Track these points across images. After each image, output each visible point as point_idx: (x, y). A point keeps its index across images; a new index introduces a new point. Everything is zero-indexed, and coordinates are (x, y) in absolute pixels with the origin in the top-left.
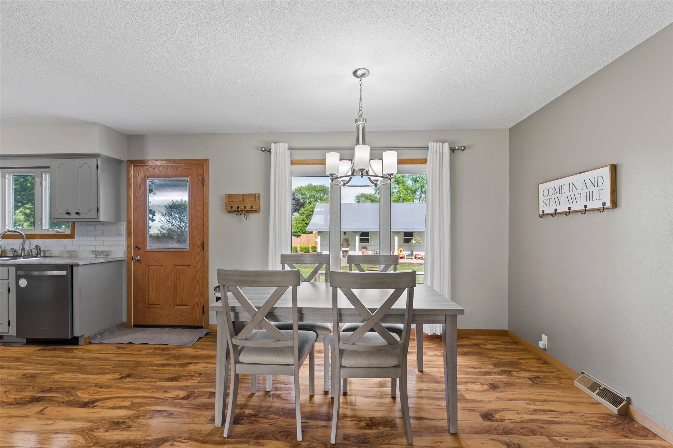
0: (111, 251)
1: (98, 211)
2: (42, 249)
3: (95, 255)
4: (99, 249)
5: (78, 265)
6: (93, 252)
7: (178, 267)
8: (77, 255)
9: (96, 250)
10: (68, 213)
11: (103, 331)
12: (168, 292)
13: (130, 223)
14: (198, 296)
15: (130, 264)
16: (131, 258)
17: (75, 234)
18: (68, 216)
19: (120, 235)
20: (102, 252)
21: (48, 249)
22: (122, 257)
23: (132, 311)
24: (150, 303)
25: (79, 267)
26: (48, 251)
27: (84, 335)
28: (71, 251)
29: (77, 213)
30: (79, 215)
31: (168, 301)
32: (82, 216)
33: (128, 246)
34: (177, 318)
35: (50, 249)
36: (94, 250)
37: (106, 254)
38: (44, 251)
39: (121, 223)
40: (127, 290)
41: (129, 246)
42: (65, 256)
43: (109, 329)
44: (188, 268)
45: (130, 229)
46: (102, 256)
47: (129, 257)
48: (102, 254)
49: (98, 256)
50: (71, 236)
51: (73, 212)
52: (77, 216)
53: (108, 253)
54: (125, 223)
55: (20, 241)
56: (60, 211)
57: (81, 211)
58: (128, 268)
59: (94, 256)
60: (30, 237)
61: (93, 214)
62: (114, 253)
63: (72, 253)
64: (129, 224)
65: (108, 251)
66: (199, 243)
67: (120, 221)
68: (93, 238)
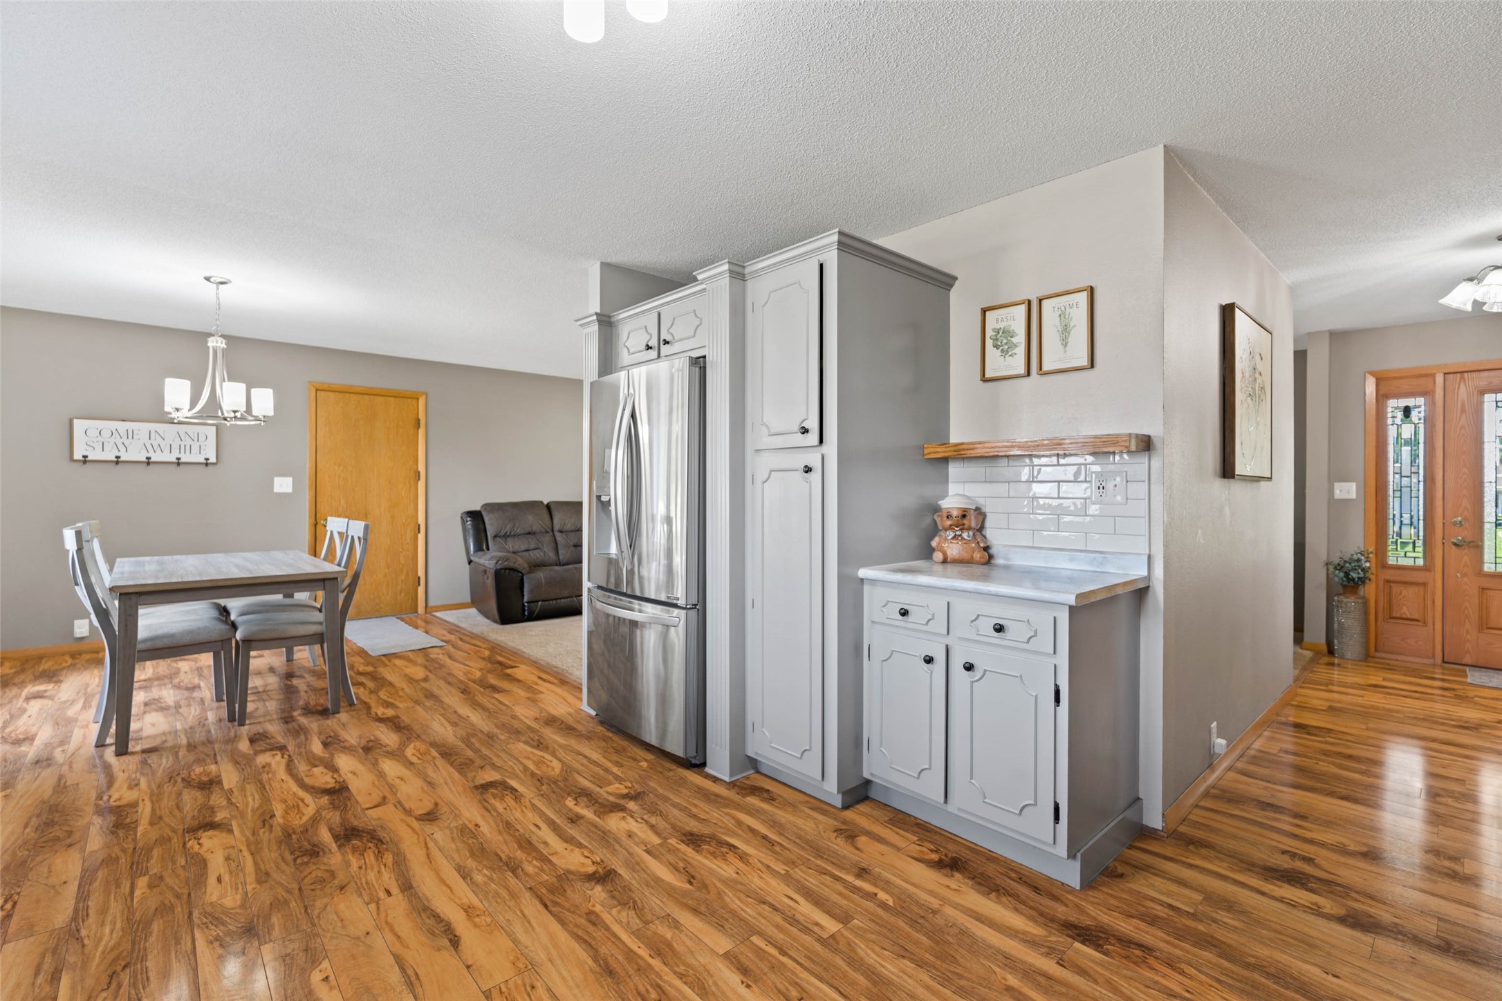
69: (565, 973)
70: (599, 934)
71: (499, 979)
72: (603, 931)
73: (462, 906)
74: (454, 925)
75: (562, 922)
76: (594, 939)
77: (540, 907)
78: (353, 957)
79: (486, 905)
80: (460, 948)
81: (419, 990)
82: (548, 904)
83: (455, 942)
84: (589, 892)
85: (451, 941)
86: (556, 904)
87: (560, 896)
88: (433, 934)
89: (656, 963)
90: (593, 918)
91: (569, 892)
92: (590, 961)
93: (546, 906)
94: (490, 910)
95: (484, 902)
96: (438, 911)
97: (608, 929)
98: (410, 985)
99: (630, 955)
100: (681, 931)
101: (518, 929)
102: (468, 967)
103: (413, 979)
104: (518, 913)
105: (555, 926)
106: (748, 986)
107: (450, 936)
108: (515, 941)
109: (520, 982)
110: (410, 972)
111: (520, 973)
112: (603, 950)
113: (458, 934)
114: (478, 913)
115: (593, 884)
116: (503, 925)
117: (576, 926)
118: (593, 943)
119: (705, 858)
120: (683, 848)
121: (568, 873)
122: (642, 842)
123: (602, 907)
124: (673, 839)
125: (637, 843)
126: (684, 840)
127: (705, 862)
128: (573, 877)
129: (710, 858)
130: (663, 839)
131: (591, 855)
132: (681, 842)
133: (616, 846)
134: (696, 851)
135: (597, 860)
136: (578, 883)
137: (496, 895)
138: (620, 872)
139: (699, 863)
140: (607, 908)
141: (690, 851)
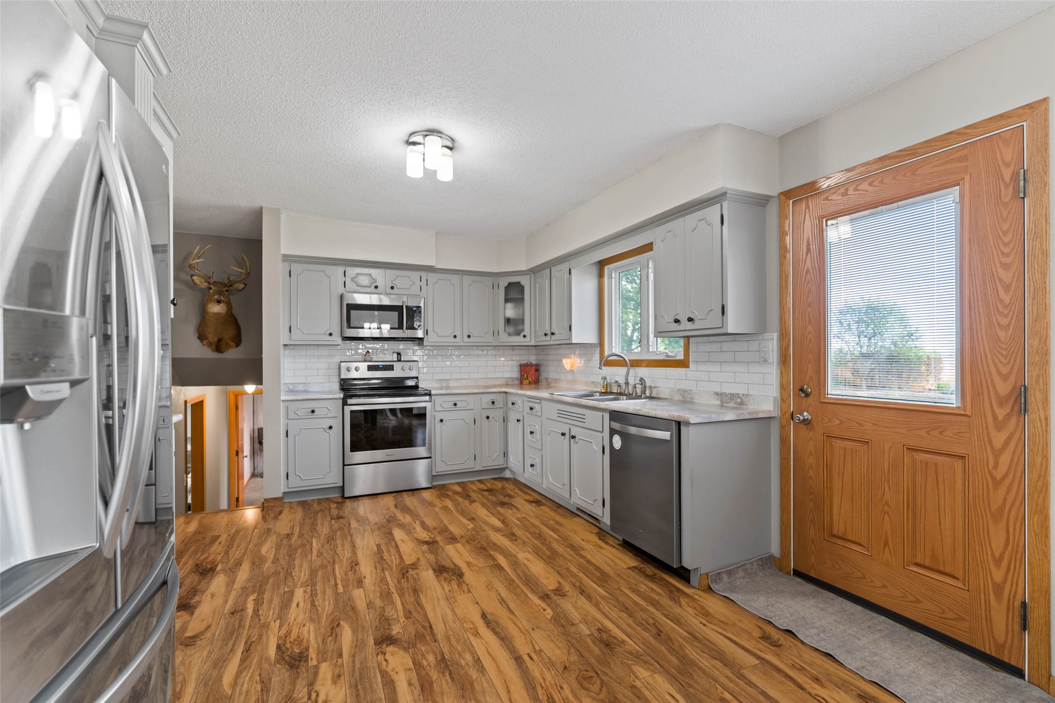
0: (747, 395)
1: (723, 313)
2: (648, 384)
3: (721, 401)
4: (728, 389)
5: (688, 424)
6: (717, 394)
7: (921, 456)
8: (692, 399)
9: (723, 391)
10: (677, 321)
11: (734, 568)
12: (886, 517)
13: (786, 335)
15: (787, 428)
16: (788, 416)
17: (690, 360)
18: (675, 327)
19: (765, 361)
20: (733, 396)
21: (655, 385)
22: (770, 411)
23: (790, 535)
24: (835, 532)
25: (691, 427)
26: (655, 387)
27: (699, 569)
28: (685, 391)
29: (690, 320)
30: (693, 323)
31: (886, 543)
32: (697, 325)
33: (783, 387)
34: (918, 601)
35: (658, 386)
36: (718, 390)
37: (739, 400)
38: (650, 387)
39: (767, 335)
40: (781, 486)
41: (785, 386)
42: (676, 398)
43: (744, 565)
44: (959, 464)
45: (788, 347)
46: (732, 405)
47: (785, 412)
48: (733, 400)
49: (726, 403)
50: (683, 364)
51: (683, 318)
52: (689, 326)
53: (742, 399)
54: (775, 336)
55: (623, 370)
56: (666, 318)
57: (696, 315)
58: (783, 437)
59: (718, 402)
60: (636, 363)
61: (714, 320)
62: (754, 399)
63: (685, 393)
64: (783, 336)
65: (743, 395)
66: (1004, 388)
67: (766, 332)
68: (717, 368)
69: (434, 593)
70: (410, 607)
71: (464, 596)
72: (407, 608)
73: (481, 637)
74: (485, 626)
75: (426, 616)
76: (414, 605)
77: (434, 627)
78: (536, 618)
79: (465, 635)
80: (481, 612)
81: (499, 598)
82: (429, 629)
83: (484, 616)
84: (401, 631)
85: (486, 617)
86: (424, 627)
87: (420, 632)
88: (496, 622)
89: (393, 590)
90: (408, 615)
91: (413, 634)
92: (421, 596)
93: (431, 627)
94: (464, 631)
95: (467, 637)
96: (495, 637)
97: (404, 608)
98: (503, 600)
99: (401, 596)
101: (450, 616)
102: (477, 603)
103: (503, 603)
104: (447, 626)
105: (430, 615)
107: (487, 619)
108: (453, 611)
109: (455, 594)
110: (505, 606)
111: (454, 597)
112: (412, 599)
113: (482, 620)
114: (471, 630)
115: (396, 636)
116: (458, 620)
117: (419, 612)
118: (415, 603)
119: (308, 641)
120: (312, 654)
121: (406, 649)
122: (335, 667)
123: (399, 620)
124: (310, 665)
125: (340, 667)
126: (303, 662)
127: (312, 638)
128: (405, 645)
129: (305, 641)
130: (317, 667)
131: (381, 662)
132: (307, 661)
133: (356, 668)
134: (307, 649)
135: (379, 657)
136: (404, 639)
137: (458, 642)
138: (372, 642)
139: (316, 638)
140: (397, 620)
141: (311, 650)
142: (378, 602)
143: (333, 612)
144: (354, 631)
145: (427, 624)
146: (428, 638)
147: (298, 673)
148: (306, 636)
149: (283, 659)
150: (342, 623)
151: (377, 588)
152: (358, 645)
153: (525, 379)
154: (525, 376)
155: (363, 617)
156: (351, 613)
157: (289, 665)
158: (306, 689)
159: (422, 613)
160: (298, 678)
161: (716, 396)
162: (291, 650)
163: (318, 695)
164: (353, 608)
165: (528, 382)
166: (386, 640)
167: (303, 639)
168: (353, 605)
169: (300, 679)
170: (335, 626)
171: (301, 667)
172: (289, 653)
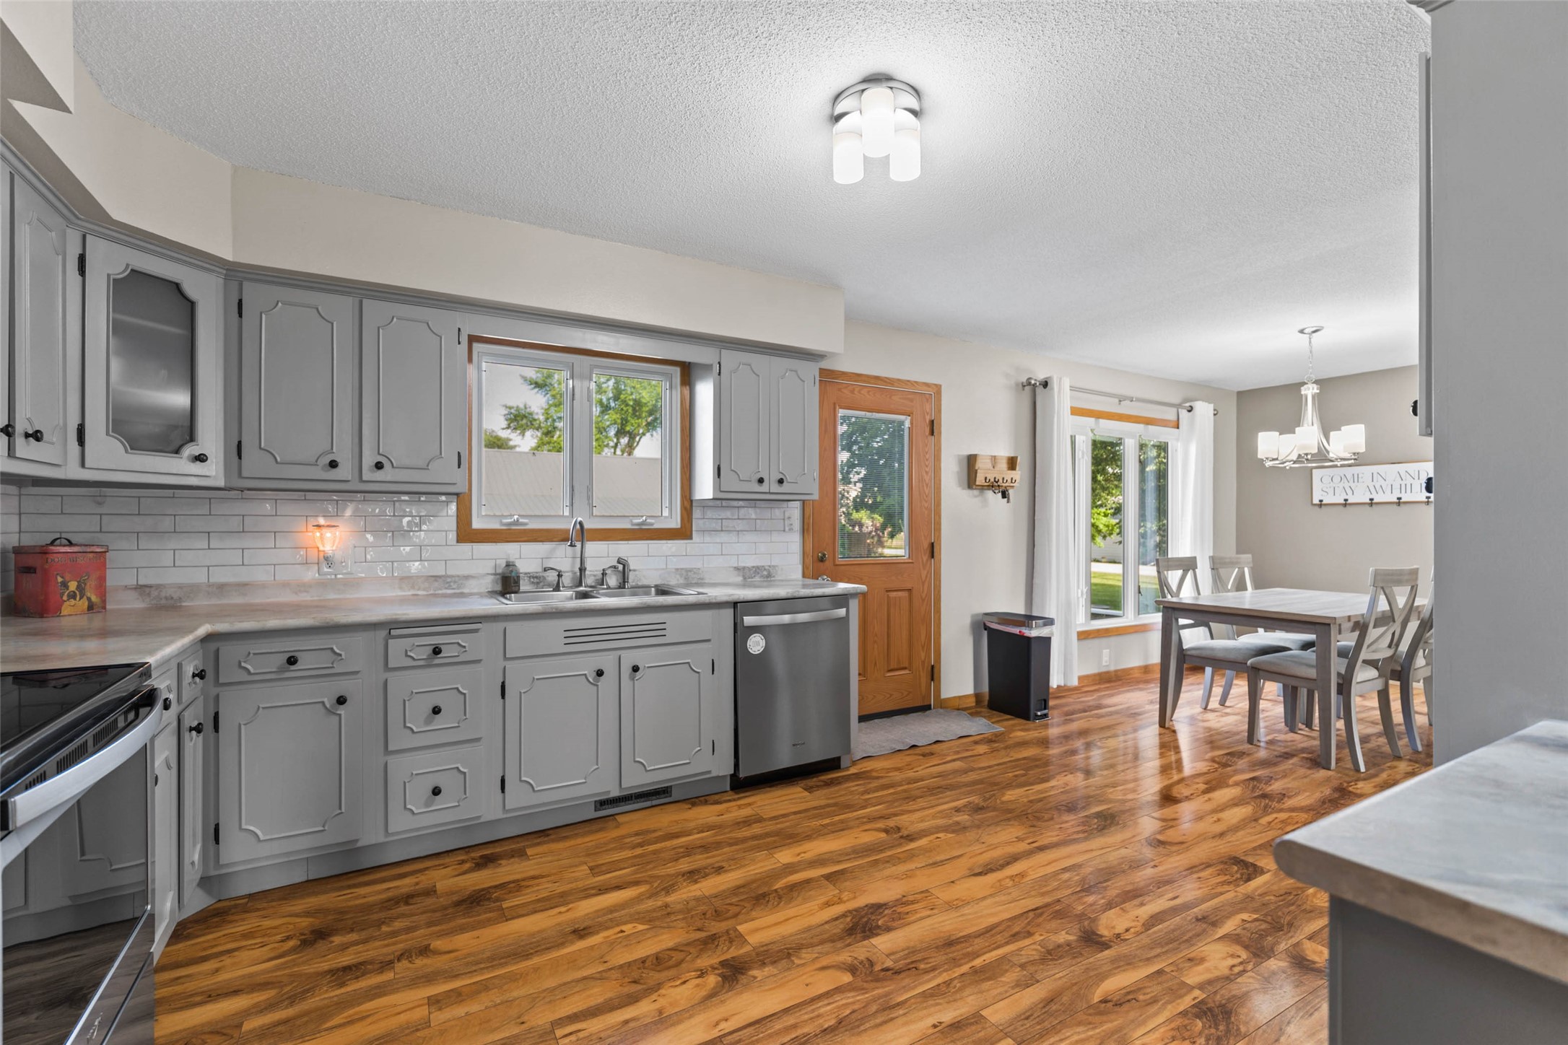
0: (773, 566)
3: (745, 576)
4: (749, 562)
6: (737, 569)
7: (893, 594)
8: (702, 579)
9: (742, 565)
10: (758, 480)
14: (923, 647)
17: (694, 529)
18: (755, 486)
19: (789, 529)
20: (757, 570)
29: (779, 483)
31: (875, 664)
32: (785, 488)
33: (805, 554)
34: (891, 695)
36: (737, 565)
37: (765, 573)
39: (792, 504)
44: (908, 594)
46: (757, 579)
48: (759, 573)
49: (750, 578)
51: (767, 477)
52: (776, 487)
53: (769, 572)
57: (786, 477)
59: (740, 579)
62: (782, 569)
64: (805, 505)
65: (769, 566)
66: (926, 545)
68: (733, 538)
70: (1000, 938)
71: (941, 896)
72: (1006, 940)
73: (1024, 873)
74: (1000, 872)
75: (1013, 919)
76: (993, 935)
77: (1032, 908)
78: (960, 843)
79: (1029, 883)
80: (974, 877)
81: (930, 868)
82: (1039, 911)
83: (980, 875)
84: (1065, 933)
85: (981, 873)
86: (1041, 914)
87: (1051, 917)
89: (964, 969)
90: (1024, 936)
91: (1059, 921)
92: (963, 933)
93: (1035, 910)
94: (1023, 885)
95: (1032, 882)
96: (1016, 864)
97: (1007, 943)
99: (976, 955)
100: (1013, 988)
102: (953, 882)
103: (940, 864)
104: (1023, 898)
105: (1007, 916)
106: (935, 1026)
107: (985, 872)
108: (984, 898)
110: (947, 863)
111: (948, 902)
112: (978, 940)
113: (989, 875)
114: (1017, 880)
115: (1079, 934)
116: (1004, 892)
117: (1010, 927)
118: (987, 935)
119: (1170, 1020)
120: (1186, 1002)
121: (1094, 920)
122: (1182, 969)
123: (1042, 940)
124: (1205, 996)
125: (1177, 965)
126: (1209, 1006)
127: (1161, 1019)
128: (1086, 923)
129: (1173, 1025)
130: (1201, 987)
131: (1134, 933)
132: (1202, 1002)
133: (1164, 950)
134: (1184, 1014)
135: (1127, 937)
136: (1078, 926)
137: (1045, 886)
138: (1107, 952)
139: (1156, 1014)
140: (1041, 944)
141: (1181, 1008)
142: (1011, 976)
143: (1080, 1024)
144: (1102, 977)
145: (1031, 915)
146: (1057, 908)
147: (1229, 1000)
148: (1162, 1030)
149: (1228, 1031)
150: (1096, 1000)
151: (968, 991)
152: (1127, 962)
153: (73, 596)
154: (73, 586)
155: (1060, 982)
156: (1065, 998)
157: (1230, 1018)
158: (1238, 980)
159: (1010, 923)
160: (1234, 996)
161: (736, 572)
162: (1206, 1031)
163: (1234, 966)
164: (1050, 1001)
165: (84, 604)
166: (1092, 940)
167: (1172, 1029)
168: (1040, 1006)
169: (1234, 993)
170: (1109, 1005)
171: (1217, 1003)
172: (1213, 1031)
